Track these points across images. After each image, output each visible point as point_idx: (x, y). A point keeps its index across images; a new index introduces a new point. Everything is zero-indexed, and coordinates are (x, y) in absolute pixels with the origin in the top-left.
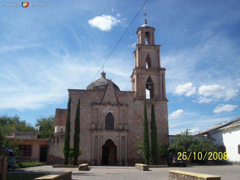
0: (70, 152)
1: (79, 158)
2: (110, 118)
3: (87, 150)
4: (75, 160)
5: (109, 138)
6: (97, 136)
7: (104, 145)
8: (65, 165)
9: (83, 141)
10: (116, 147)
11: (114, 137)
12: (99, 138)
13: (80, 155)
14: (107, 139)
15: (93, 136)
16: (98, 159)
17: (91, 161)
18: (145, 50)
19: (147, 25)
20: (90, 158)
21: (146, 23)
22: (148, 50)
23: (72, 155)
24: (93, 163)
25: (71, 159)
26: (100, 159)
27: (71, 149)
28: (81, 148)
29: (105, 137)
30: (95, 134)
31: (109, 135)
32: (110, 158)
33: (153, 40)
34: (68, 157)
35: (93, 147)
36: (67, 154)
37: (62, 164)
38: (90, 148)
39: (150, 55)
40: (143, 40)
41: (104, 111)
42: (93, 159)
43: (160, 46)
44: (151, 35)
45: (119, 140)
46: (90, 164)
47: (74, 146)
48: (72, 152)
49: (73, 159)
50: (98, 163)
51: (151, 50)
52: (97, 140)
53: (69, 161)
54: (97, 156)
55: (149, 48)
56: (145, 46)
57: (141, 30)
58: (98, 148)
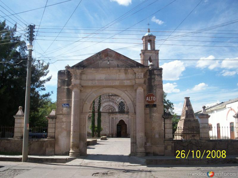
0: (95, 129)
1: (101, 133)
2: (121, 105)
3: (107, 127)
4: (98, 134)
5: (121, 119)
6: (113, 118)
7: (118, 124)
8: (92, 137)
9: (103, 121)
10: (126, 125)
11: (125, 118)
12: (114, 119)
13: (101, 131)
14: (120, 120)
15: (110, 118)
16: (114, 133)
17: (109, 134)
18: (148, 54)
19: (150, 33)
20: (108, 133)
21: (149, 31)
22: (150, 54)
23: (97, 131)
24: (111, 136)
25: (96, 133)
26: (115, 134)
27: (96, 127)
28: (102, 126)
29: (119, 118)
30: (112, 116)
31: (121, 117)
32: (122, 133)
33: (154, 46)
34: (94, 132)
35: (110, 125)
36: (93, 131)
37: (90, 137)
38: (109, 126)
39: (151, 57)
40: (146, 46)
41: (118, 100)
42: (110, 133)
43: (159, 50)
44: (152, 41)
45: (128, 120)
46: (109, 137)
47: (98, 125)
48: (96, 129)
49: (97, 133)
50: (114, 136)
51: (152, 54)
52: (113, 120)
53: (95, 134)
54: (113, 131)
55: (151, 53)
56: (147, 51)
57: (145, 38)
58: (114, 126)
